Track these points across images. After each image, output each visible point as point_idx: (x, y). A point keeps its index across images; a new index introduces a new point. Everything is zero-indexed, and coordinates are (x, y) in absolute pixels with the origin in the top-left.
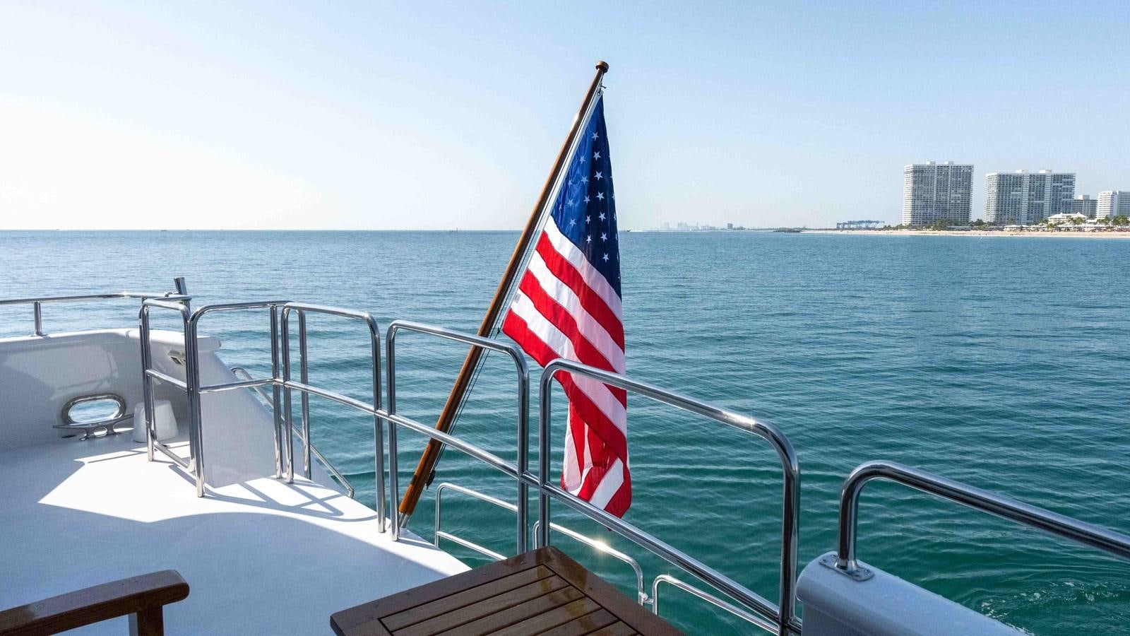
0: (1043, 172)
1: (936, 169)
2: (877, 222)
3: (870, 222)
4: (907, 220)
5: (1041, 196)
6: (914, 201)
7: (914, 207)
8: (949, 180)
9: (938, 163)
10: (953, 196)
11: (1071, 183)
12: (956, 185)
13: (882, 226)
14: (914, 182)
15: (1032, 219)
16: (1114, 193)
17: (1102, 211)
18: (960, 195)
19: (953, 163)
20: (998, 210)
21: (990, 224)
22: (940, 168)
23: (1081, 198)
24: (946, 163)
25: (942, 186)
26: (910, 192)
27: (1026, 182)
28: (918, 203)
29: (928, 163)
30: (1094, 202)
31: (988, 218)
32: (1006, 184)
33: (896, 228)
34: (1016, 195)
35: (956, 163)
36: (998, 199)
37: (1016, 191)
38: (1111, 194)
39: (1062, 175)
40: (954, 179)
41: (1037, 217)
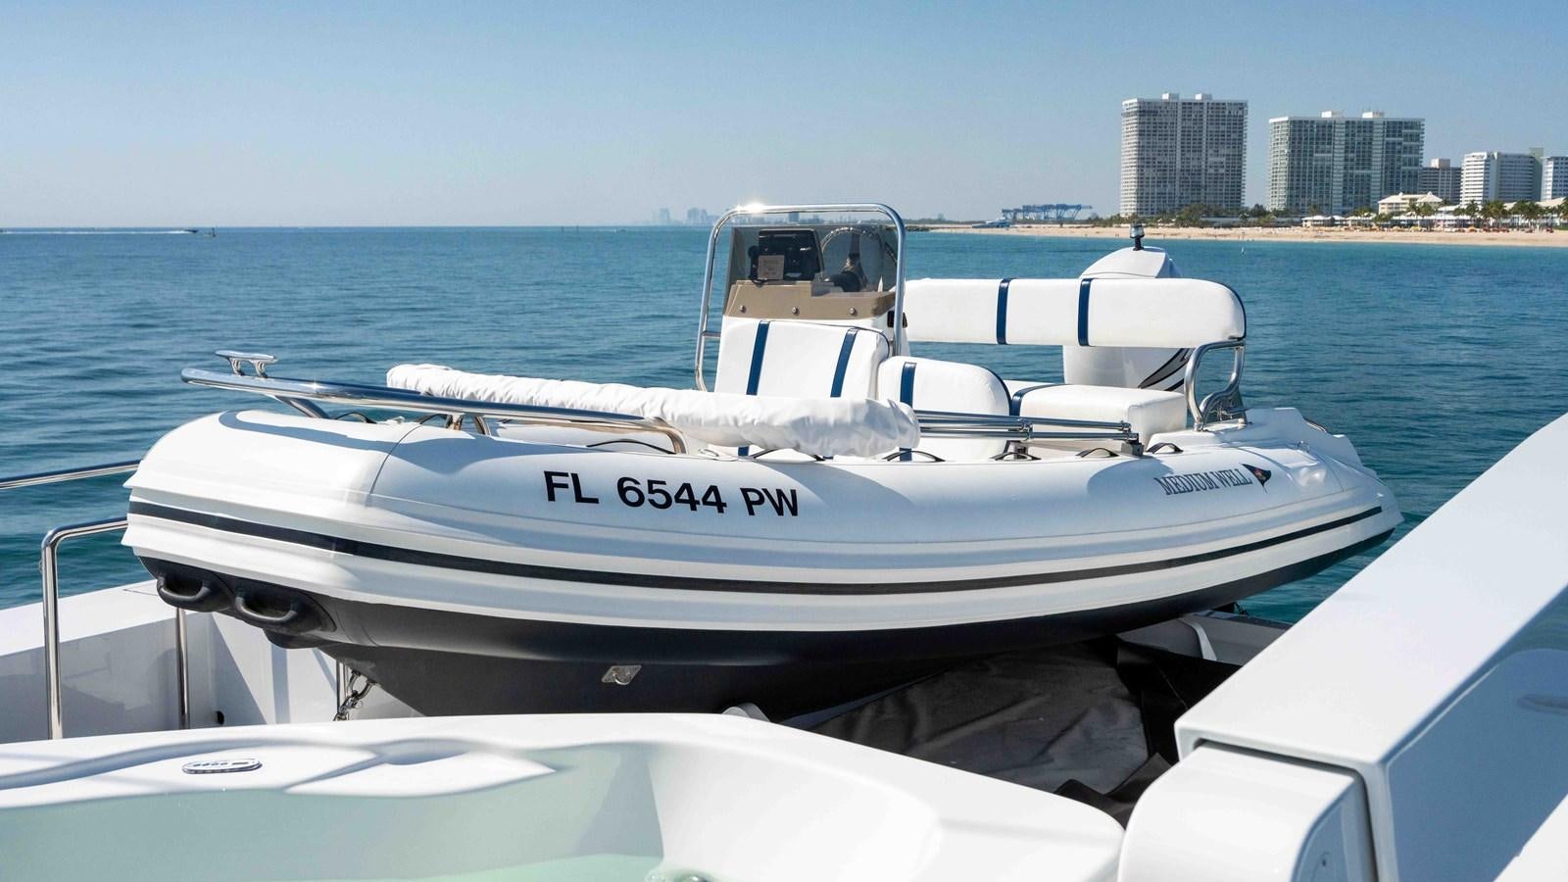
0: (1368, 116)
1: (1180, 108)
2: (1079, 207)
3: (1065, 207)
4: (1128, 206)
5: (1365, 161)
6: (1140, 168)
7: (1141, 181)
8: (1205, 127)
9: (1184, 97)
10: (1211, 159)
11: (1417, 138)
12: (1217, 140)
13: (1084, 215)
14: (1141, 133)
15: (1351, 205)
16: (1490, 157)
17: (1472, 189)
18: (1224, 159)
19: (1210, 97)
20: (1290, 188)
21: (1277, 213)
22: (1188, 106)
23: (1435, 164)
24: (1198, 97)
25: (1191, 143)
26: (1133, 154)
27: (1340, 136)
28: (1149, 173)
29: (1166, 97)
30: (1458, 172)
31: (1274, 202)
32: (1305, 137)
33: (1108, 223)
34: (1323, 159)
35: (1218, 97)
36: (1291, 167)
37: (1323, 152)
38: (1485, 158)
39: (1401, 123)
40: (1212, 128)
41: (1359, 200)
